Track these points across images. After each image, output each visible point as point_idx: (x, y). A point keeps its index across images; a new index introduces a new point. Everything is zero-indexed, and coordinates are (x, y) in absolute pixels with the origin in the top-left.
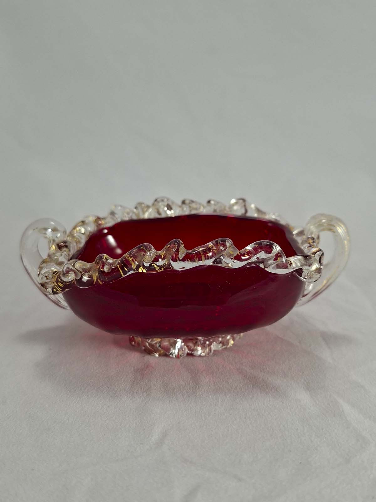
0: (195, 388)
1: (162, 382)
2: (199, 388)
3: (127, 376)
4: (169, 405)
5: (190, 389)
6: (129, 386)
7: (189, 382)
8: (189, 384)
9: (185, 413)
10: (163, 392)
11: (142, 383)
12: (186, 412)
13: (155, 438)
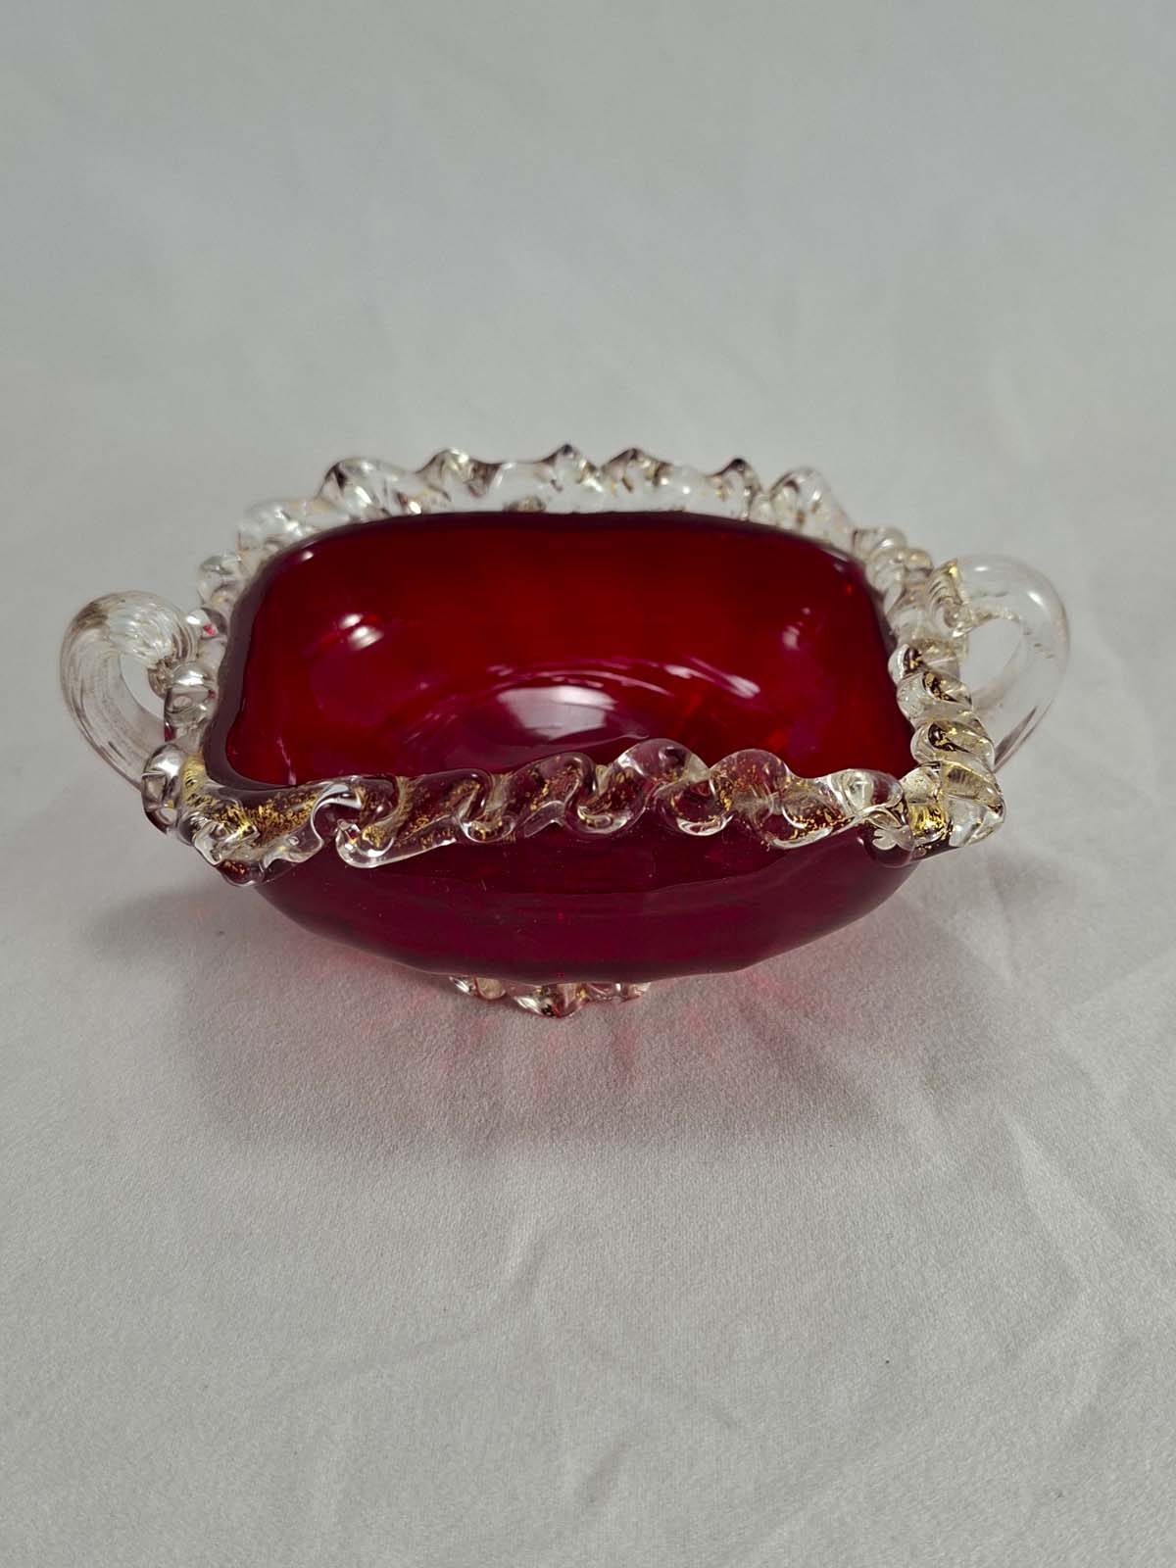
0: (623, 1083)
1: (533, 1061)
2: (632, 1083)
3: (435, 1032)
4: (551, 1146)
5: (607, 1085)
6: (442, 1071)
7: (607, 1059)
8: (606, 1068)
9: (595, 1174)
10: (535, 1097)
11: (477, 1062)
12: (597, 1171)
13: (514, 1262)
